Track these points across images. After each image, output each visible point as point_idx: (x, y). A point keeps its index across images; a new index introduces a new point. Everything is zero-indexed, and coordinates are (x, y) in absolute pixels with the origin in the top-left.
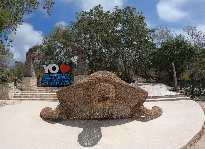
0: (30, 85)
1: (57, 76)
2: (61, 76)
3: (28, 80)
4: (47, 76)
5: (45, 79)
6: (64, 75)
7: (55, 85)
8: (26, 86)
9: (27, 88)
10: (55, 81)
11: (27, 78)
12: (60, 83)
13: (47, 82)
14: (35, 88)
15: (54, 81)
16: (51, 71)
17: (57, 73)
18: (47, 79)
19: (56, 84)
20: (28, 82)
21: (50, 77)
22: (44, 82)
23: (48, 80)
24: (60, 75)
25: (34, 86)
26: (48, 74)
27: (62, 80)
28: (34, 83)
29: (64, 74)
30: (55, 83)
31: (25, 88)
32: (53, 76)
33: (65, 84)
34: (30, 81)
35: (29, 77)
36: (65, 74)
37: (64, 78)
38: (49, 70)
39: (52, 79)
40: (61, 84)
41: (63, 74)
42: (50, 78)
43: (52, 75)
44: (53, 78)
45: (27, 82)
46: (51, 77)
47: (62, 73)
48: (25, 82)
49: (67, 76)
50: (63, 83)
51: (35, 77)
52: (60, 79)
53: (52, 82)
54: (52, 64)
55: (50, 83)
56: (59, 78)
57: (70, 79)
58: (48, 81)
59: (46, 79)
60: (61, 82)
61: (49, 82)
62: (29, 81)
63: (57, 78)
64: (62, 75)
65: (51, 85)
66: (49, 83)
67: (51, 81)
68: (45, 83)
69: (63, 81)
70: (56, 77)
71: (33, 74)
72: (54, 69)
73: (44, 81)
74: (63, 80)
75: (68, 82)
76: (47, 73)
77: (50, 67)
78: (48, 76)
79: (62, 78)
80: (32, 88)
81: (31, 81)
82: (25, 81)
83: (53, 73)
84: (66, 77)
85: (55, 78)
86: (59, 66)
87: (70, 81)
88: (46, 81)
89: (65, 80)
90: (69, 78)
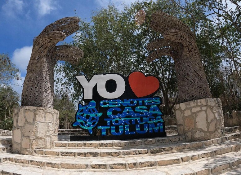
0: (35, 134)
1: (122, 107)
2: (133, 108)
3: (30, 115)
4: (91, 107)
5: (85, 115)
6: (143, 104)
7: (117, 134)
8: (23, 136)
9: (25, 141)
10: (117, 122)
11: (25, 111)
12: (132, 128)
13: (89, 126)
14: (52, 143)
15: (111, 123)
16: (103, 93)
17: (121, 98)
18: (91, 115)
19: (121, 130)
20: (29, 123)
21: (99, 109)
22: (82, 126)
23: (93, 118)
24: (132, 102)
25: (48, 139)
26: (94, 102)
27: (138, 119)
28: (48, 126)
29: (143, 102)
30: (117, 129)
31: (19, 142)
32: (109, 108)
33: (148, 131)
34: (34, 120)
35: (35, 108)
36: (146, 101)
37: (142, 113)
38: (95, 89)
39: (105, 116)
40: (135, 130)
41: (140, 102)
42: (100, 114)
43: (105, 104)
44: (109, 113)
45: (25, 124)
46: (104, 110)
47: (135, 97)
48: (20, 124)
49: (152, 107)
50: (142, 127)
51: (52, 110)
52: (130, 117)
53: (105, 124)
54: (104, 74)
55: (100, 127)
56: (128, 112)
57: (160, 113)
58: (93, 124)
59: (88, 117)
60: (133, 123)
61: (98, 125)
62: (31, 121)
63: (121, 112)
64: (138, 105)
65: (104, 133)
66: (95, 129)
67: (102, 121)
68: (85, 127)
69: (142, 120)
70: (120, 110)
71: (48, 100)
72: (111, 86)
73: (82, 123)
74: (142, 118)
75: (156, 124)
76: (91, 100)
77: (100, 80)
78: (94, 107)
79: (136, 112)
80: (40, 143)
81: (39, 119)
82: (20, 118)
83: (108, 100)
84: (148, 110)
85: (115, 113)
86: (126, 80)
87: (162, 121)
88: (86, 123)
89: (146, 117)
90: (158, 112)
